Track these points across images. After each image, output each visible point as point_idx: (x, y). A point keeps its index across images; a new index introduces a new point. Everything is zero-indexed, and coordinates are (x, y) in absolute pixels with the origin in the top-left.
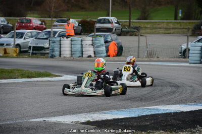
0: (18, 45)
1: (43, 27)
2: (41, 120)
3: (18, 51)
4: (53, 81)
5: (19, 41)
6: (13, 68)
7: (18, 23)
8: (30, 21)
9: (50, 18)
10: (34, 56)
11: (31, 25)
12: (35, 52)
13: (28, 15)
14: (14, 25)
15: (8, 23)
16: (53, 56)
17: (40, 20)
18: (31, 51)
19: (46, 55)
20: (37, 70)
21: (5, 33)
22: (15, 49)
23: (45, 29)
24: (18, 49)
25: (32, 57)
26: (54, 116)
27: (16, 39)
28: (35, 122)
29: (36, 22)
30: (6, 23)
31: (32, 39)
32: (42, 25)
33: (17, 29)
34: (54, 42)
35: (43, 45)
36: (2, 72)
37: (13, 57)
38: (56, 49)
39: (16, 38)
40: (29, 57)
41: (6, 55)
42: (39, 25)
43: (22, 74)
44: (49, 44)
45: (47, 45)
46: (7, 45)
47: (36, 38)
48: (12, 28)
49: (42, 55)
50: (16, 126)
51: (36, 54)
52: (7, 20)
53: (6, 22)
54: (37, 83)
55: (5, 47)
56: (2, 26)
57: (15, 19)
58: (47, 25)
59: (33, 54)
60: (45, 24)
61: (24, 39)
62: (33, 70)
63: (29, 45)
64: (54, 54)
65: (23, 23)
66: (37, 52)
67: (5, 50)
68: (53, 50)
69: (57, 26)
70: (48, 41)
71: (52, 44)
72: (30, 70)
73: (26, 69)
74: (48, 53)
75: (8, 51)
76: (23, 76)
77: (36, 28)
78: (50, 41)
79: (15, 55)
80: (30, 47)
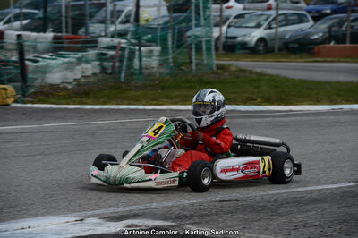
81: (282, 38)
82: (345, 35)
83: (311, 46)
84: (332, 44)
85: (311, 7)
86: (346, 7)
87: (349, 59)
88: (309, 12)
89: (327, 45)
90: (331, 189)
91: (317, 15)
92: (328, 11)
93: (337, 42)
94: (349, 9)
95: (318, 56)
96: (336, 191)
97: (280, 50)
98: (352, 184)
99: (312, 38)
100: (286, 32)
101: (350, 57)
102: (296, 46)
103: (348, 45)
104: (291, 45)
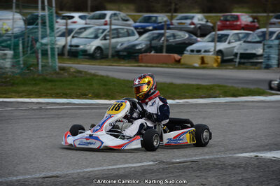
0: (220, 52)
1: (254, 26)
2: (252, 154)
3: (219, 60)
4: (268, 102)
5: (222, 46)
6: (212, 84)
7: (221, 21)
8: (237, 18)
9: (265, 12)
10: (242, 66)
11: (239, 23)
12: (242, 61)
13: (235, 10)
14: (215, 24)
15: (207, 22)
16: (268, 67)
17: (252, 17)
18: (238, 60)
19: (259, 66)
20: (245, 86)
21: (203, 35)
22: (215, 57)
23: (258, 28)
24: (219, 57)
25: (238, 68)
26: (271, 150)
27: (218, 44)
28: (244, 157)
29: (245, 19)
30: (203, 22)
31: (238, 43)
32: (253, 24)
33: (219, 30)
34: (270, 47)
35: (254, 52)
36: (198, 88)
37: (212, 68)
38: (272, 56)
39: (218, 41)
40: (235, 68)
41: (204, 65)
42: (249, 24)
43: (226, 92)
44: (264, 50)
45: (260, 51)
46: (205, 51)
47: (245, 42)
48: (213, 29)
49: (252, 65)
50: (217, 163)
51: (244, 63)
52: (206, 17)
53: (205, 20)
54: (246, 104)
55: (203, 54)
56: (199, 26)
57: (218, 16)
58: (261, 22)
59: (240, 63)
60: (258, 21)
61: (229, 43)
62: (240, 86)
63: (236, 51)
64: (270, 63)
65: (227, 21)
66: (246, 61)
67: (202, 59)
68: (269, 58)
69: (274, 24)
70: (261, 45)
71: (267, 50)
72: (236, 85)
73: (230, 85)
74: (261, 63)
75: (206, 60)
76: (226, 95)
77: (246, 27)
78: (264, 45)
79: (215, 65)
80: (237, 54)
81: (114, 48)
82: (162, 46)
83: (137, 54)
84: (153, 53)
85: (137, 24)
86: (163, 25)
87: (164, 65)
88: (136, 28)
89: (148, 54)
90: (135, 167)
91: (142, 30)
92: (151, 28)
93: (156, 52)
94: (165, 27)
95: (142, 62)
96: (138, 169)
97: (113, 56)
98: (151, 163)
99: (137, 48)
100: (117, 43)
101: (166, 64)
102: (125, 53)
103: (164, 54)
104: (121, 53)
